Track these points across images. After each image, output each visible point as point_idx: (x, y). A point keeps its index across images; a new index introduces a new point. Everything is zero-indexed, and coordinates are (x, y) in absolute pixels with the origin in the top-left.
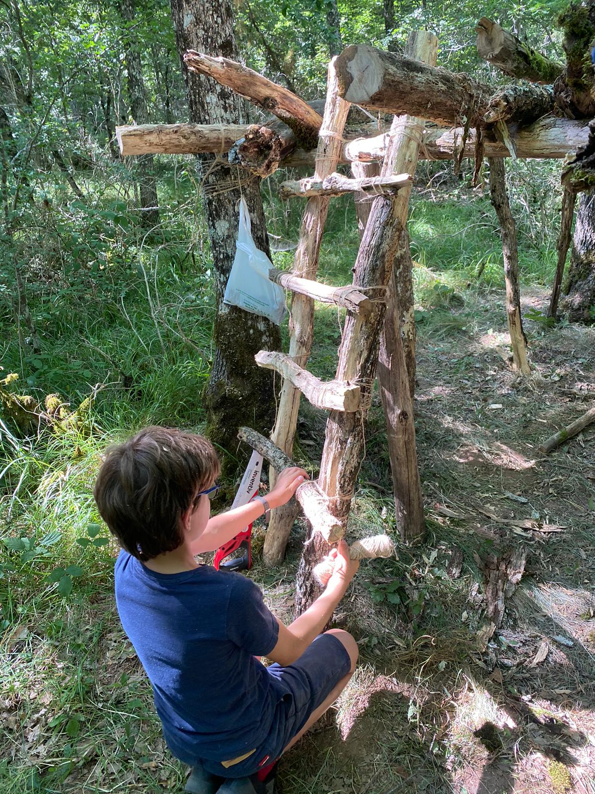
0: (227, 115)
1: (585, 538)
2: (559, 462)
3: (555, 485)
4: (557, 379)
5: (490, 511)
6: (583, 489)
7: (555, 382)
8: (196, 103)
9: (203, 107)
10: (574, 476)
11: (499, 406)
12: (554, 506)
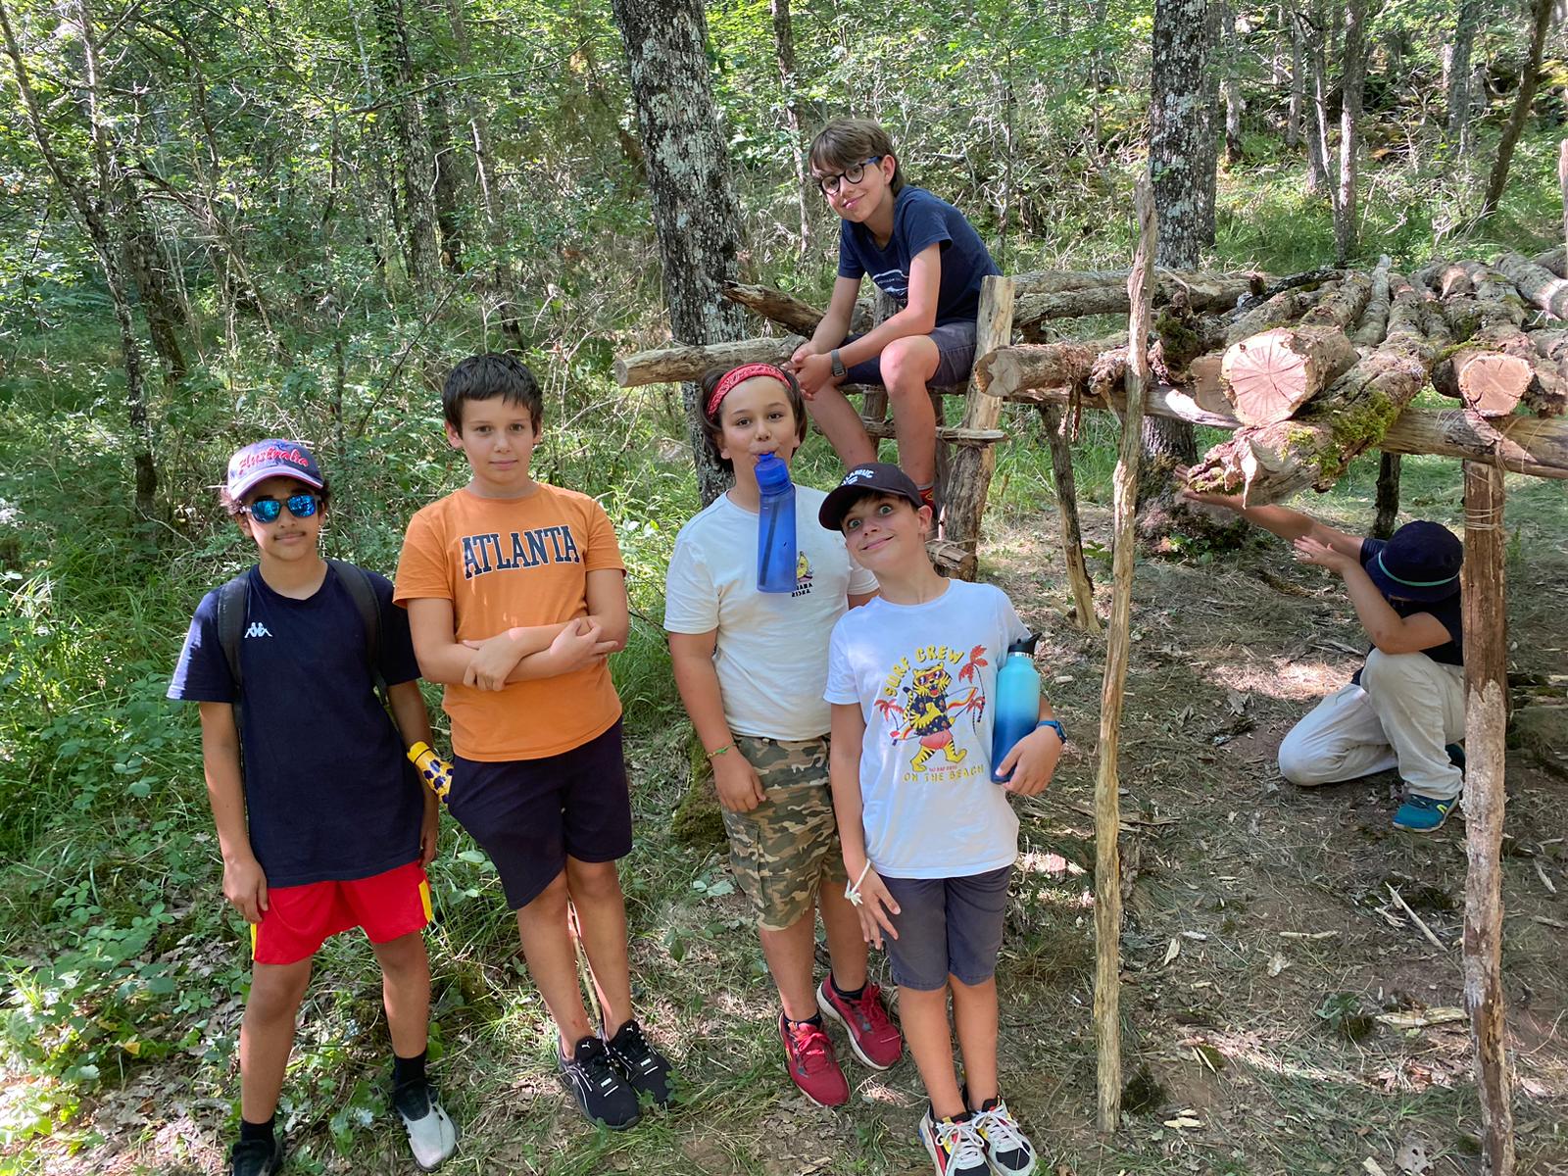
0: (729, 329)
1: (1204, 827)
2: (1160, 743)
3: (1161, 770)
4: (1138, 637)
5: (1085, 807)
6: (1194, 774)
7: (1137, 642)
8: (689, 314)
9: (698, 319)
10: (1180, 758)
11: (1070, 678)
12: (1160, 796)
